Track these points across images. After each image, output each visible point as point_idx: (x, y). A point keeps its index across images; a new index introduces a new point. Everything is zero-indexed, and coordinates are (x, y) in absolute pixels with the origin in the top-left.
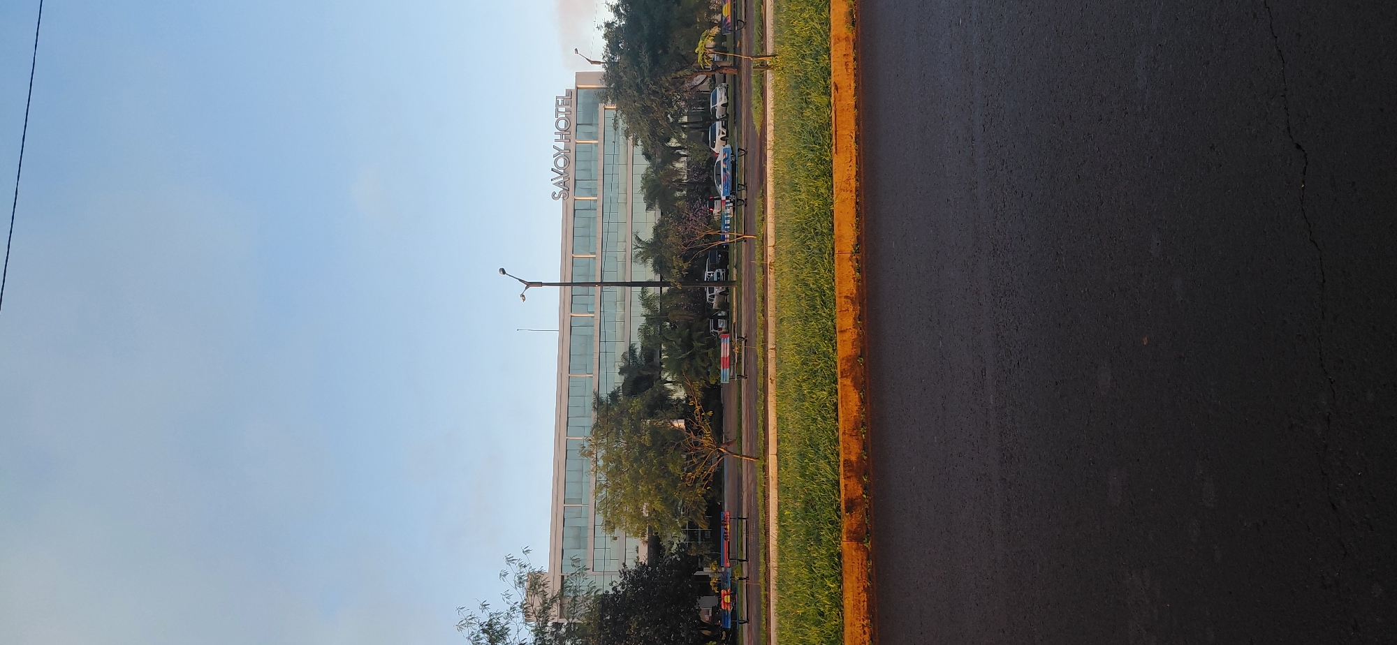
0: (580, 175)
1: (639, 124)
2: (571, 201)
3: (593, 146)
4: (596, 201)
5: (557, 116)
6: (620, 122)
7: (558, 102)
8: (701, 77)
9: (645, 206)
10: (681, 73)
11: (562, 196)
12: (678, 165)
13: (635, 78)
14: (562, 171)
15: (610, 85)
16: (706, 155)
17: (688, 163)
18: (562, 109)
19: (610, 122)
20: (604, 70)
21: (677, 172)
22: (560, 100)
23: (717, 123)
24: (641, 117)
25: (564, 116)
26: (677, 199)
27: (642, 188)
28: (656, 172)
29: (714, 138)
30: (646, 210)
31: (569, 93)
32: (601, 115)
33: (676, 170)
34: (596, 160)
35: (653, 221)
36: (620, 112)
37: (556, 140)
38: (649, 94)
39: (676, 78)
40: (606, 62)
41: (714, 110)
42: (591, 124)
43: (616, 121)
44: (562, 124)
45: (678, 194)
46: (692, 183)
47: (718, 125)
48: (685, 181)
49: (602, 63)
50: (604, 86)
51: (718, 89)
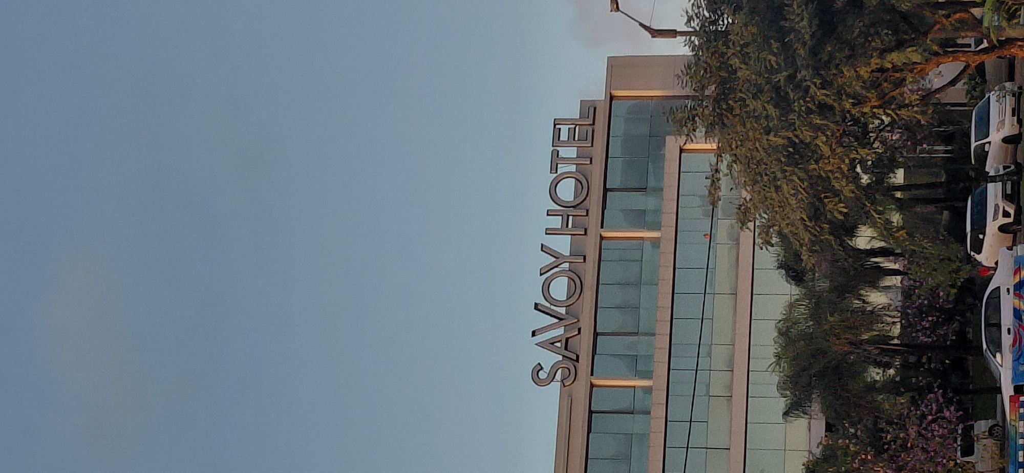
0: (609, 321)
1: (778, 189)
2: (581, 389)
3: (647, 245)
4: (648, 390)
5: (554, 168)
6: (725, 183)
7: (557, 133)
8: (948, 69)
9: (781, 404)
10: (896, 58)
11: (558, 376)
12: (877, 298)
13: (772, 71)
14: (562, 311)
15: (703, 88)
16: (957, 271)
17: (907, 294)
18: (569, 152)
19: (697, 184)
20: (686, 51)
21: (874, 316)
22: (564, 130)
23: (991, 186)
24: (784, 171)
25: (573, 168)
26: (872, 387)
27: (778, 357)
28: (816, 315)
29: (980, 226)
30: (786, 414)
31: (589, 110)
32: (671, 167)
33: (872, 312)
34: (654, 283)
35: (804, 446)
36: (727, 158)
37: (549, 231)
38: (809, 111)
39: (882, 70)
40: (695, 33)
41: (982, 156)
42: (642, 189)
43: (714, 182)
44: (567, 192)
45: (875, 374)
46: (915, 346)
47: (994, 191)
48: (896, 341)
49: (683, 33)
50: (688, 91)
51: (993, 99)
